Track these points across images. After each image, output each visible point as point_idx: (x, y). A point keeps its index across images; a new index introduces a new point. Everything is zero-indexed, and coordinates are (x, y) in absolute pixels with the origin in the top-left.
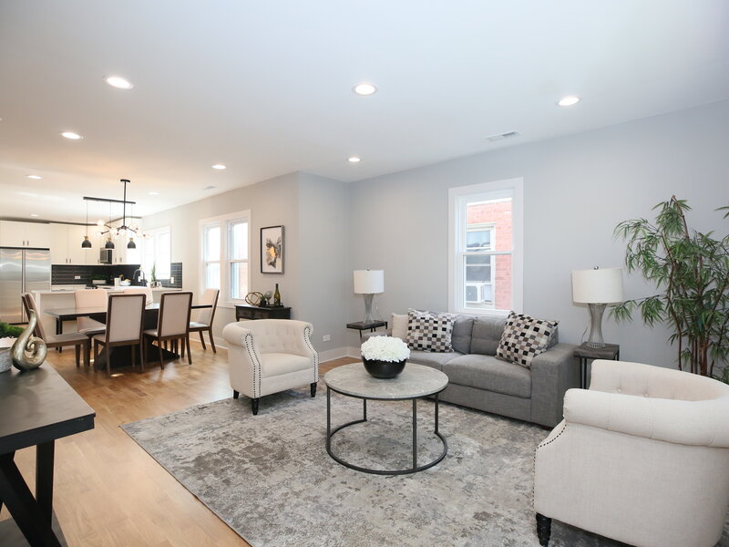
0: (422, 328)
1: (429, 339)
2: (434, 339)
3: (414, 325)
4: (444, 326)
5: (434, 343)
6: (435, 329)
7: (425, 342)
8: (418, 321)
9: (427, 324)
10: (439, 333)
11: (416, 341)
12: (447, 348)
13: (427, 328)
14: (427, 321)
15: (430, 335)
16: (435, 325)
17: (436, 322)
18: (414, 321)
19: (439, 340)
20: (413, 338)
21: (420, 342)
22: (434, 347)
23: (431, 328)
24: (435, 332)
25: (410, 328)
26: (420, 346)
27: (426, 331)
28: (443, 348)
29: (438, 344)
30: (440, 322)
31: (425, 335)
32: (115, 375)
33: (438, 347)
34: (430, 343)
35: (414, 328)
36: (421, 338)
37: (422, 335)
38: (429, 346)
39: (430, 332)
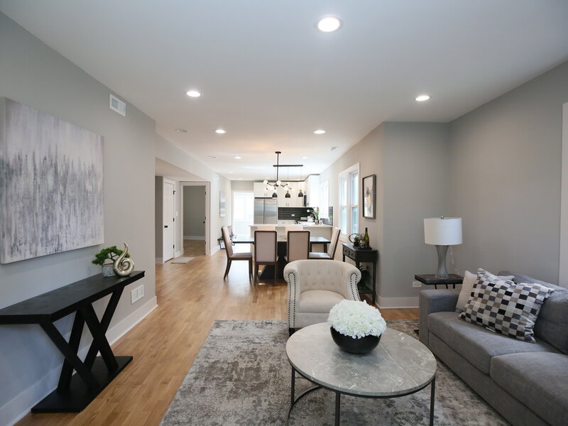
0: (486, 297)
1: (493, 315)
2: (500, 317)
3: (477, 291)
4: (521, 301)
5: (499, 322)
6: (505, 302)
7: (486, 317)
8: (483, 287)
9: (494, 294)
10: (511, 309)
11: (474, 313)
12: (520, 334)
13: (492, 299)
14: (496, 290)
15: (495, 310)
16: (507, 298)
17: (509, 294)
18: (479, 286)
19: (507, 319)
20: (471, 307)
21: (479, 315)
22: (498, 327)
23: (499, 300)
24: (503, 307)
25: (472, 294)
26: (480, 320)
27: (490, 303)
28: (513, 332)
29: (506, 324)
30: (516, 295)
31: (488, 308)
32: (260, 284)
33: (506, 329)
34: (493, 320)
35: (476, 295)
36: (481, 311)
37: (483, 306)
38: (491, 324)
39: (496, 305)
